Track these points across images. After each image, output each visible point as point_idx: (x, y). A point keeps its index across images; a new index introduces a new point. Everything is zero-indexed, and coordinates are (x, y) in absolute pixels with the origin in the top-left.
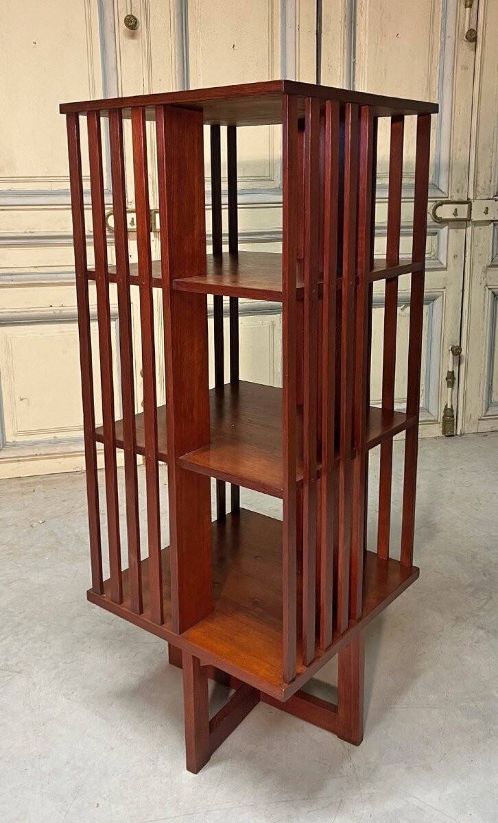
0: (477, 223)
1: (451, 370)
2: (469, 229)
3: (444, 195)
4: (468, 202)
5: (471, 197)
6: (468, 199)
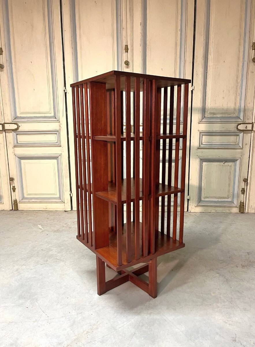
1: (243, 187)
2: (252, 134)
3: (242, 121)
4: (252, 124)
5: (253, 121)
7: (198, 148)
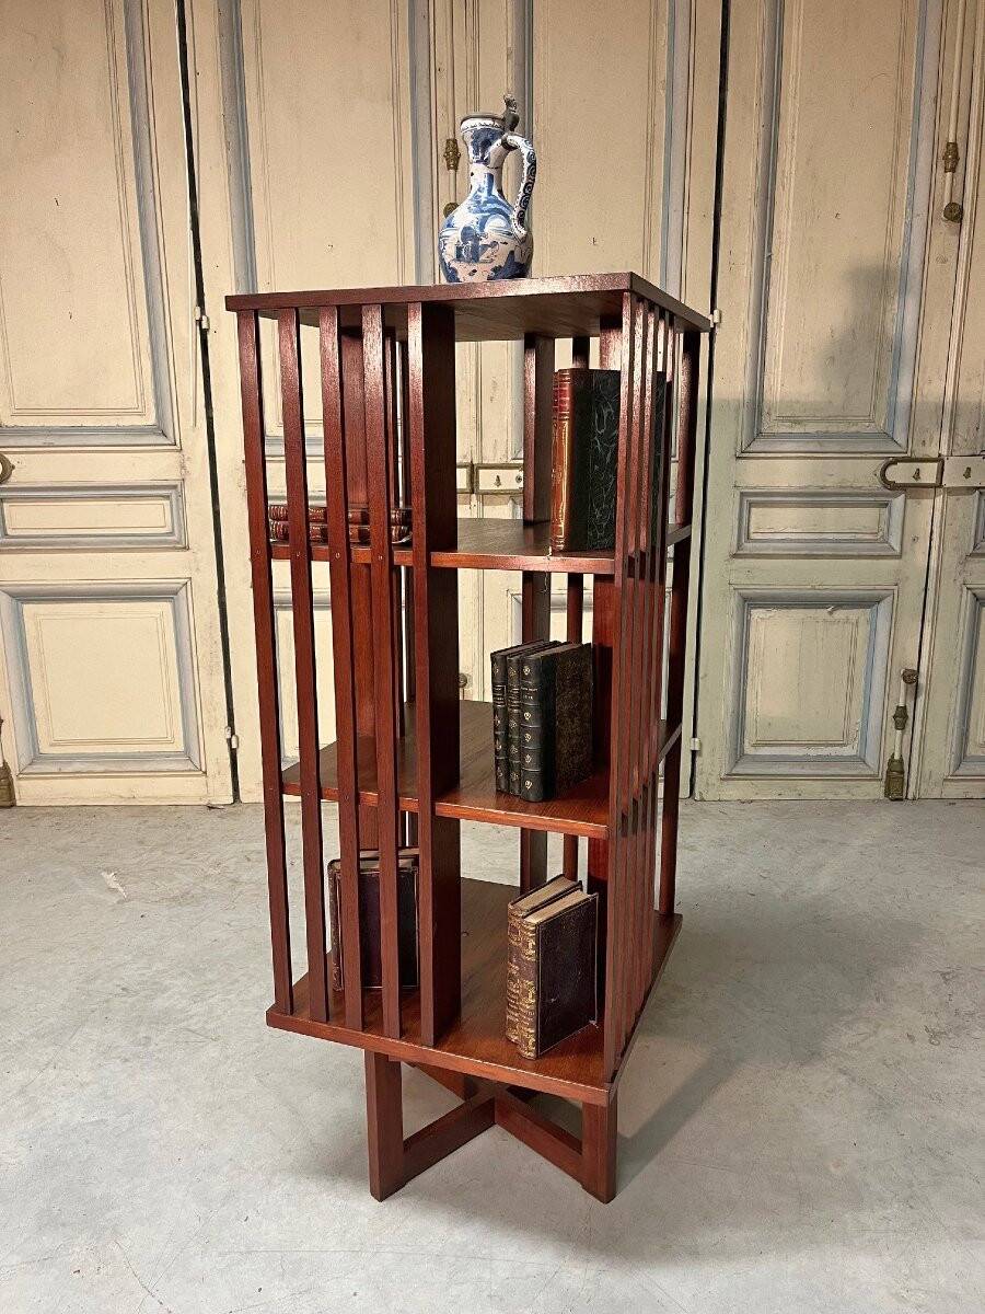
0: (951, 491)
1: (901, 705)
2: (939, 500)
3: (900, 450)
4: (940, 460)
5: (944, 451)
6: (940, 455)
7: (735, 556)
